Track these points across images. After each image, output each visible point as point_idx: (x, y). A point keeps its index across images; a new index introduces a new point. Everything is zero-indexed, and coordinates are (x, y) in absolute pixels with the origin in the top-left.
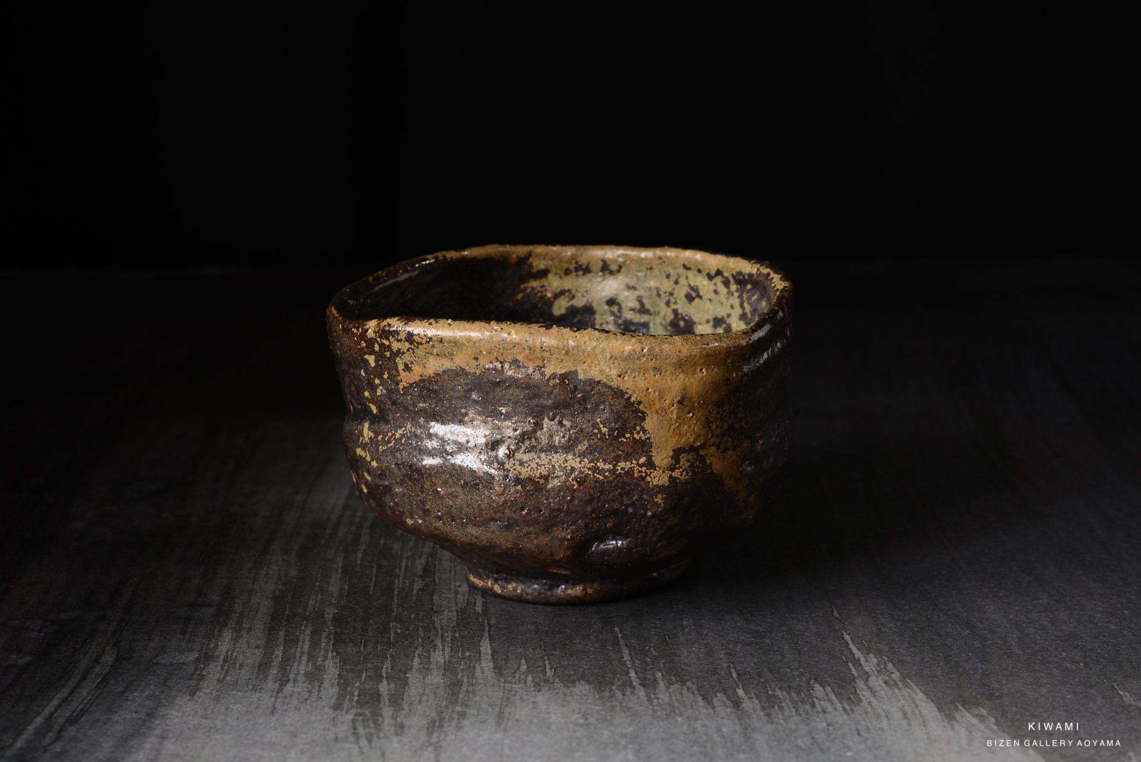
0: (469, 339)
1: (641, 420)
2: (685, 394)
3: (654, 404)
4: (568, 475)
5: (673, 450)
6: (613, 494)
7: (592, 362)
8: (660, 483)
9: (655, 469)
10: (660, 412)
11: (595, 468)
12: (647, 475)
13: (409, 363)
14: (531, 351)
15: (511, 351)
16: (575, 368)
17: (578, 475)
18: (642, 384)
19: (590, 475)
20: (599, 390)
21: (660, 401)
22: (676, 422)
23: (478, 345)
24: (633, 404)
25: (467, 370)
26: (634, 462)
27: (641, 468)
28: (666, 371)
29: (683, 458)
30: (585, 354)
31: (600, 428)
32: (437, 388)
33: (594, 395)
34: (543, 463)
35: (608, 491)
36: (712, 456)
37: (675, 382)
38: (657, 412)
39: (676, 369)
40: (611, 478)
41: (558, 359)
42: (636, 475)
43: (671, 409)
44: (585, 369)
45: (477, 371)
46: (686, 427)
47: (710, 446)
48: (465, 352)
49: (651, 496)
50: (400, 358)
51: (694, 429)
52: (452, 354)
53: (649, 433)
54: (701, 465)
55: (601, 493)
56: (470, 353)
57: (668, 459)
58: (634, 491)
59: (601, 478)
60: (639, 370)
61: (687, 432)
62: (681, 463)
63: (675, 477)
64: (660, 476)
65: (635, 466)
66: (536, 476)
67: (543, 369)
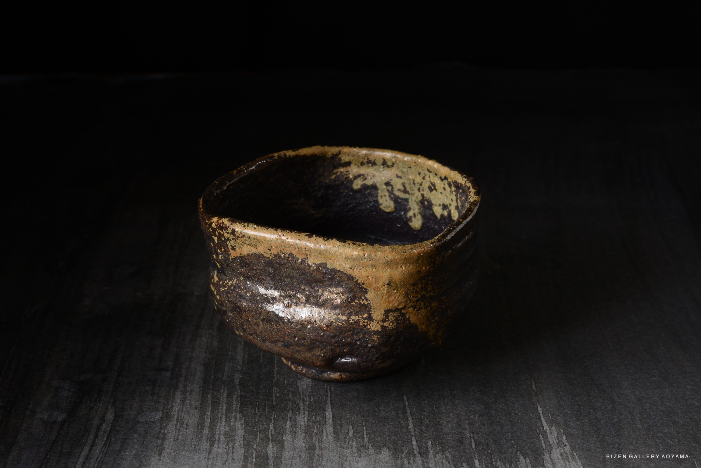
0: (265, 238)
1: (365, 293)
2: (392, 280)
3: (372, 285)
4: (321, 321)
5: (385, 311)
6: (348, 334)
7: (335, 259)
8: (376, 329)
9: (373, 321)
10: (376, 289)
11: (337, 318)
12: (368, 324)
13: (234, 246)
14: (300, 250)
15: (289, 248)
16: (325, 262)
17: (327, 321)
18: (364, 274)
19: (334, 322)
20: (339, 275)
21: (376, 283)
22: (386, 295)
23: (270, 243)
24: (359, 284)
25: (265, 255)
26: (360, 316)
27: (364, 320)
28: (379, 267)
29: (391, 315)
30: (331, 254)
31: (340, 296)
32: (249, 262)
33: (336, 277)
35: (345, 332)
36: (410, 313)
37: (385, 273)
38: (374, 289)
39: (385, 266)
40: (346, 325)
41: (315, 255)
42: (361, 324)
43: (383, 288)
44: (331, 262)
45: (270, 257)
46: (393, 298)
47: (409, 308)
48: (263, 245)
49: (370, 336)
50: (229, 242)
51: (398, 299)
52: (256, 246)
53: (369, 301)
54: (402, 319)
55: (341, 333)
56: (266, 246)
57: (381, 315)
58: (360, 333)
59: (340, 324)
60: (362, 266)
61: (393, 300)
62: (390, 318)
63: (386, 326)
64: (376, 325)
65: (361, 319)
66: (302, 320)
67: (307, 260)
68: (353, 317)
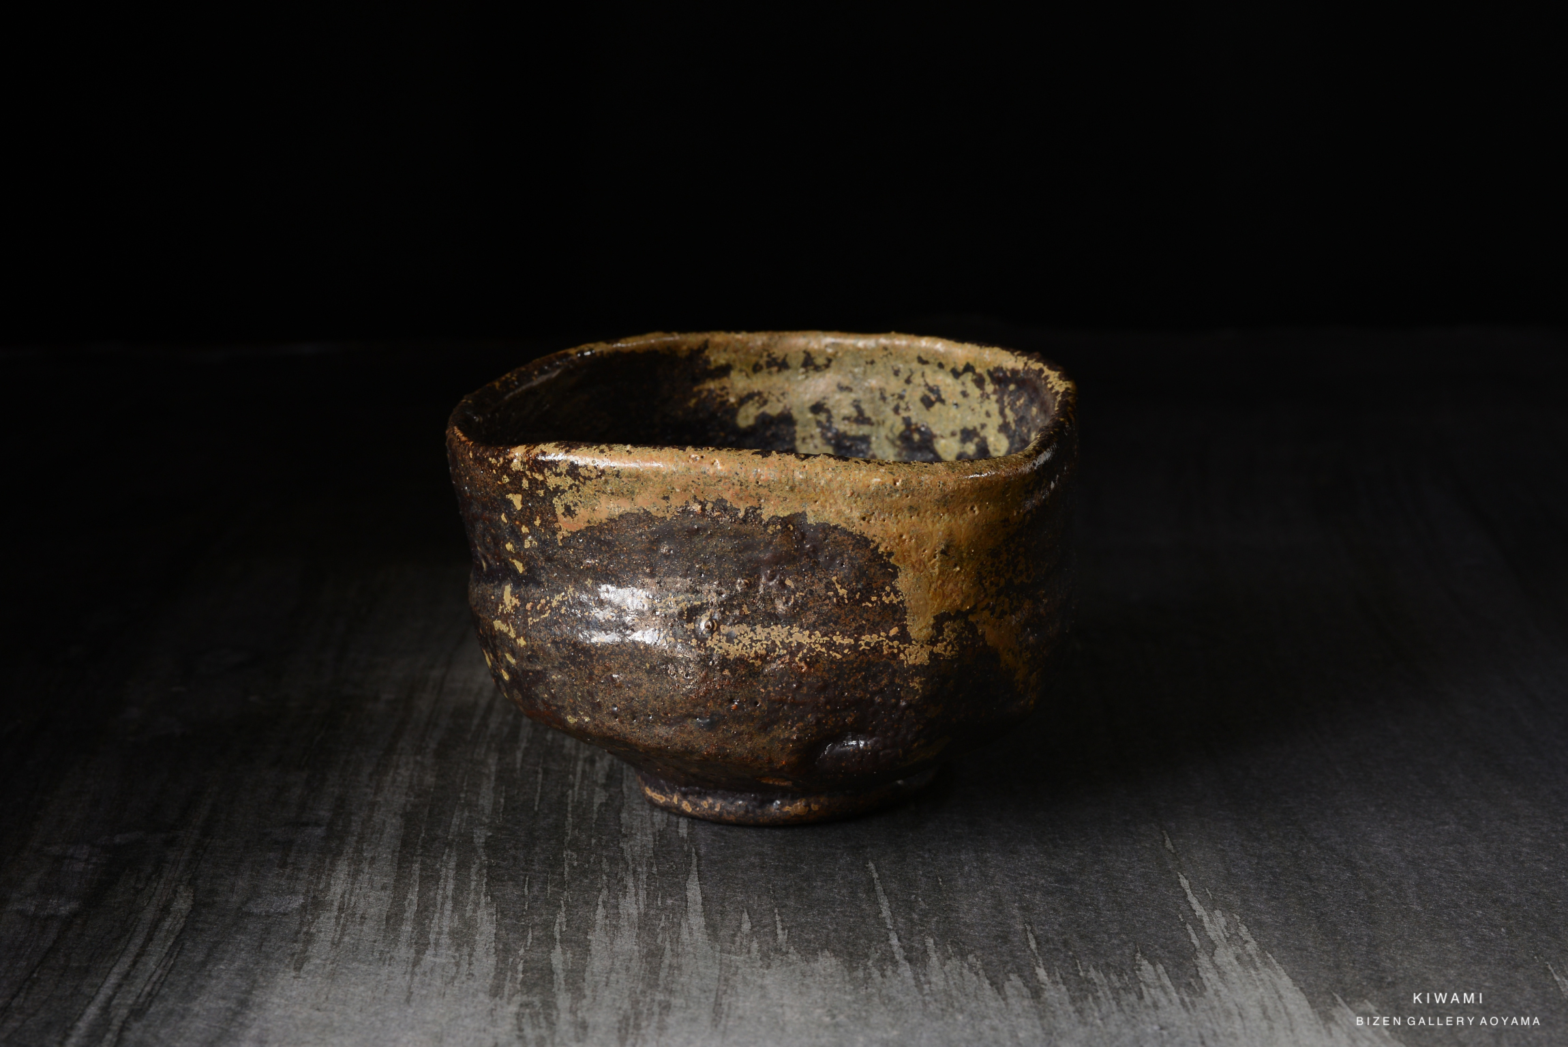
0: (657, 473)
1: (892, 577)
2: (951, 541)
3: (910, 556)
4: (793, 654)
5: (934, 617)
6: (855, 678)
7: (826, 501)
8: (918, 662)
9: (910, 644)
10: (917, 566)
11: (830, 643)
12: (900, 651)
13: (571, 504)
14: (743, 487)
15: (715, 488)
16: (803, 509)
17: (808, 653)
18: (894, 529)
19: (824, 653)
20: (835, 538)
21: (917, 552)
22: (938, 579)
23: (669, 479)
24: (881, 556)
25: (654, 514)
26: (882, 634)
27: (892, 642)
28: (926, 511)
30: (817, 490)
31: (837, 589)
32: (611, 538)
33: (828, 545)
34: (759, 638)
35: (848, 674)
36: (984, 623)
37: (938, 525)
38: (913, 566)
39: (938, 508)
40: (852, 657)
41: (779, 497)
42: (885, 652)
43: (932, 562)
44: (816, 509)
45: (667, 515)
46: (951, 585)
47: (983, 609)
48: (650, 489)
49: (905, 679)
50: (559, 498)
51: (961, 588)
52: (633, 493)
53: (902, 595)
54: (970, 636)
55: (839, 677)
56: (657, 491)
57: (928, 628)
58: (882, 674)
59: (839, 656)
60: (889, 510)
61: (952, 591)
62: (945, 634)
63: (938, 653)
64: (918, 653)
65: (884, 639)
66: (749, 656)
67: (758, 511)
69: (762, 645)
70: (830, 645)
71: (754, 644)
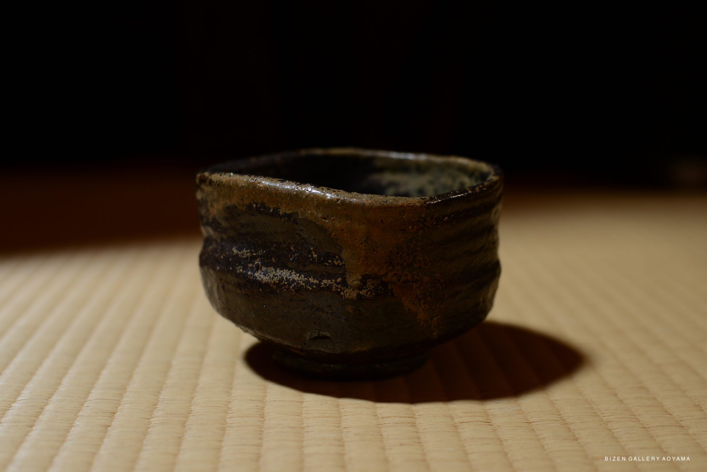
1: (339, 251)
2: (370, 236)
3: (347, 241)
4: (290, 284)
5: (362, 276)
7: (306, 207)
8: (351, 297)
9: (347, 287)
10: (352, 247)
11: (307, 281)
14: (271, 197)
15: (260, 196)
16: (296, 211)
17: (296, 285)
18: (338, 226)
19: (304, 286)
20: (311, 227)
22: (364, 256)
23: (242, 189)
24: (333, 239)
25: (238, 207)
26: (333, 280)
27: (338, 285)
28: (355, 218)
29: (369, 282)
30: (302, 201)
31: (313, 254)
34: (277, 274)
36: (393, 284)
37: (361, 226)
38: (350, 247)
40: (317, 290)
41: (286, 203)
42: (334, 290)
43: (360, 246)
44: (302, 211)
45: (243, 208)
47: (392, 277)
48: (236, 195)
49: (344, 306)
51: (378, 263)
52: (230, 196)
53: (344, 261)
54: (383, 289)
56: (239, 196)
57: (358, 281)
59: (310, 289)
60: (336, 215)
61: (372, 264)
62: (367, 285)
63: (362, 295)
64: (351, 293)
65: (334, 283)
66: (271, 283)
67: (278, 210)
68: (325, 281)
69: (277, 278)
70: (307, 282)
71: (274, 277)
